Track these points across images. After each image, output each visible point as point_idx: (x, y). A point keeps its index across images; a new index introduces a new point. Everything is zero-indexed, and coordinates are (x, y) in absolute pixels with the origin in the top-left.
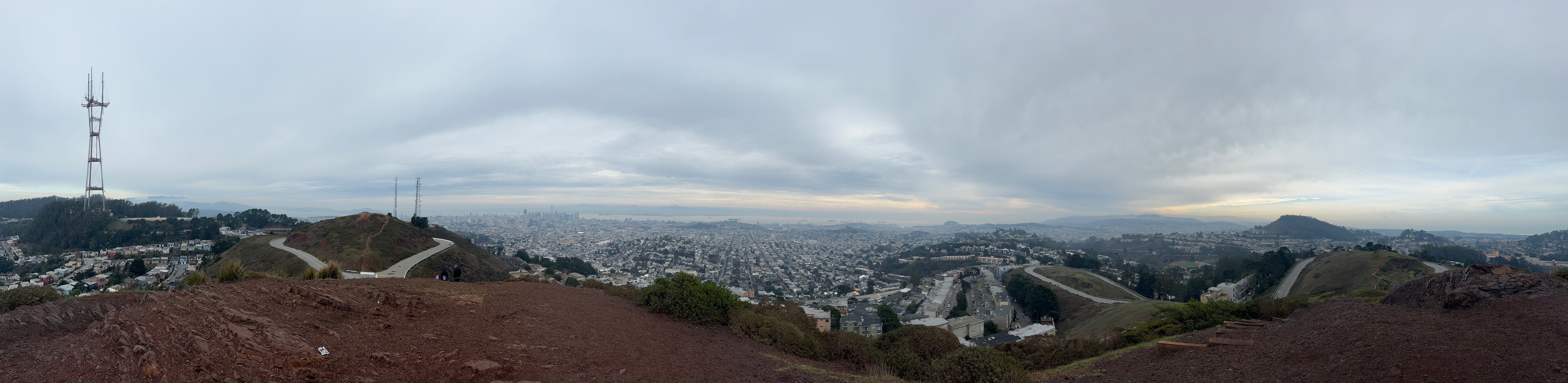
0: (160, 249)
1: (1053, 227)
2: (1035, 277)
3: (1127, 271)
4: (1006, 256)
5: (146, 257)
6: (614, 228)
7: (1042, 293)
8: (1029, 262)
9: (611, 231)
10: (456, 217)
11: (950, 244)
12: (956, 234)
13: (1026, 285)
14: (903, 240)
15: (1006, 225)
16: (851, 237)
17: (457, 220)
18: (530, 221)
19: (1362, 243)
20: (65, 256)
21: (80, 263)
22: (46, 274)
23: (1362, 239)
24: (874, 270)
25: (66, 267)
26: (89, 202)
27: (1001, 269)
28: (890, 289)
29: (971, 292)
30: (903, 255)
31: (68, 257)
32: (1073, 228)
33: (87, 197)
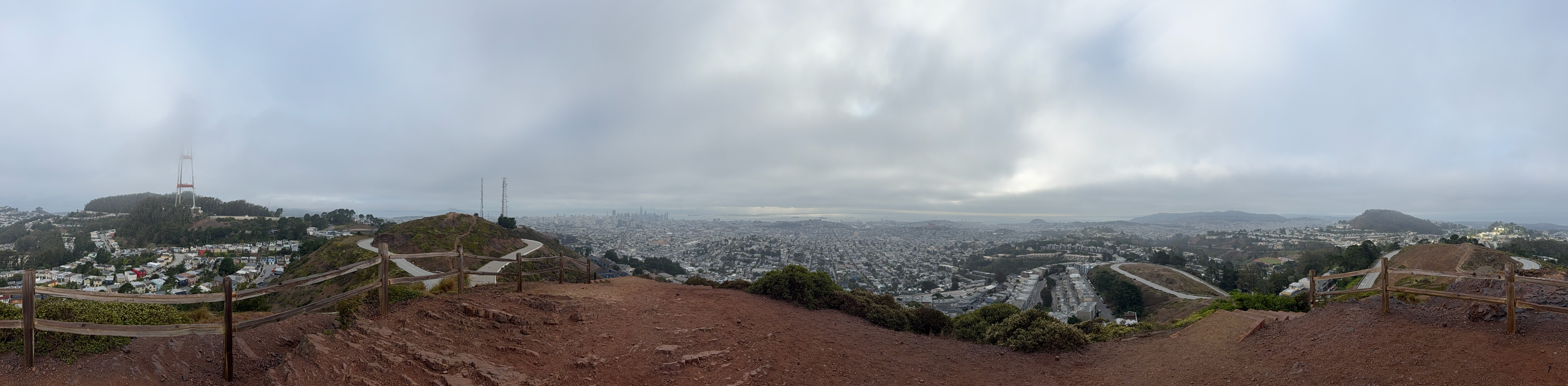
0: (248, 248)
1: (1141, 224)
2: (1119, 274)
3: (1211, 268)
4: (1093, 253)
5: (236, 256)
6: (703, 229)
8: (1115, 259)
9: (700, 231)
10: (543, 218)
11: (1037, 241)
12: (1043, 231)
13: (1111, 281)
14: (988, 237)
15: (1093, 223)
16: (935, 234)
17: (543, 221)
18: (619, 222)
19: (1447, 236)
20: (157, 250)
21: (172, 258)
22: (139, 267)
23: (1447, 232)
24: (958, 266)
25: (158, 261)
26: (180, 199)
27: (1087, 266)
28: (975, 285)
29: (1057, 290)
30: (988, 253)
31: (160, 251)
32: (1160, 225)
33: (179, 194)
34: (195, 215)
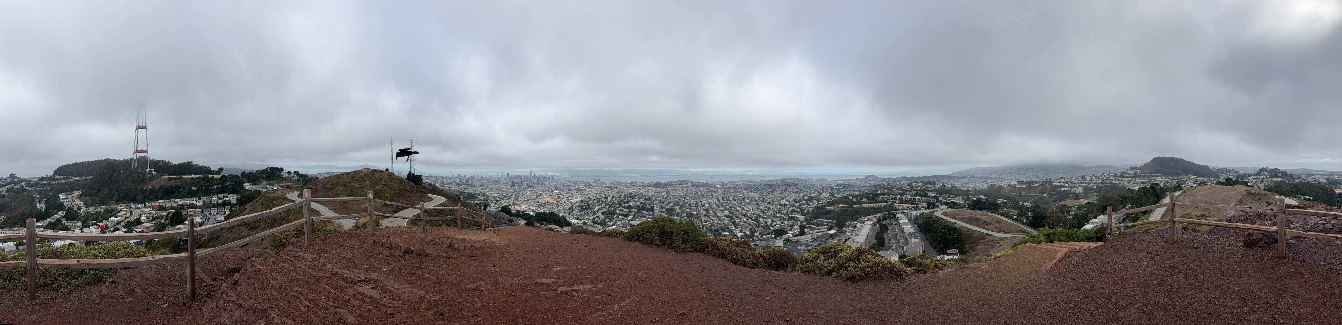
0: (194, 202)
1: (959, 178)
2: (943, 219)
3: (1022, 210)
4: (919, 203)
5: (184, 212)
6: (585, 187)
7: (948, 231)
8: (938, 207)
9: (582, 190)
10: (447, 177)
11: (870, 194)
12: (875, 186)
13: (935, 225)
14: (829, 191)
15: (919, 178)
16: (786, 190)
17: (446, 179)
18: (512, 183)
19: (1223, 179)
20: (117, 207)
21: (130, 213)
22: (102, 222)
23: (1223, 176)
24: (805, 216)
25: (118, 216)
26: (136, 163)
27: (914, 213)
28: (819, 231)
29: (889, 233)
30: (830, 204)
31: (120, 208)
32: (976, 177)
33: (135, 158)
34: (150, 176)
